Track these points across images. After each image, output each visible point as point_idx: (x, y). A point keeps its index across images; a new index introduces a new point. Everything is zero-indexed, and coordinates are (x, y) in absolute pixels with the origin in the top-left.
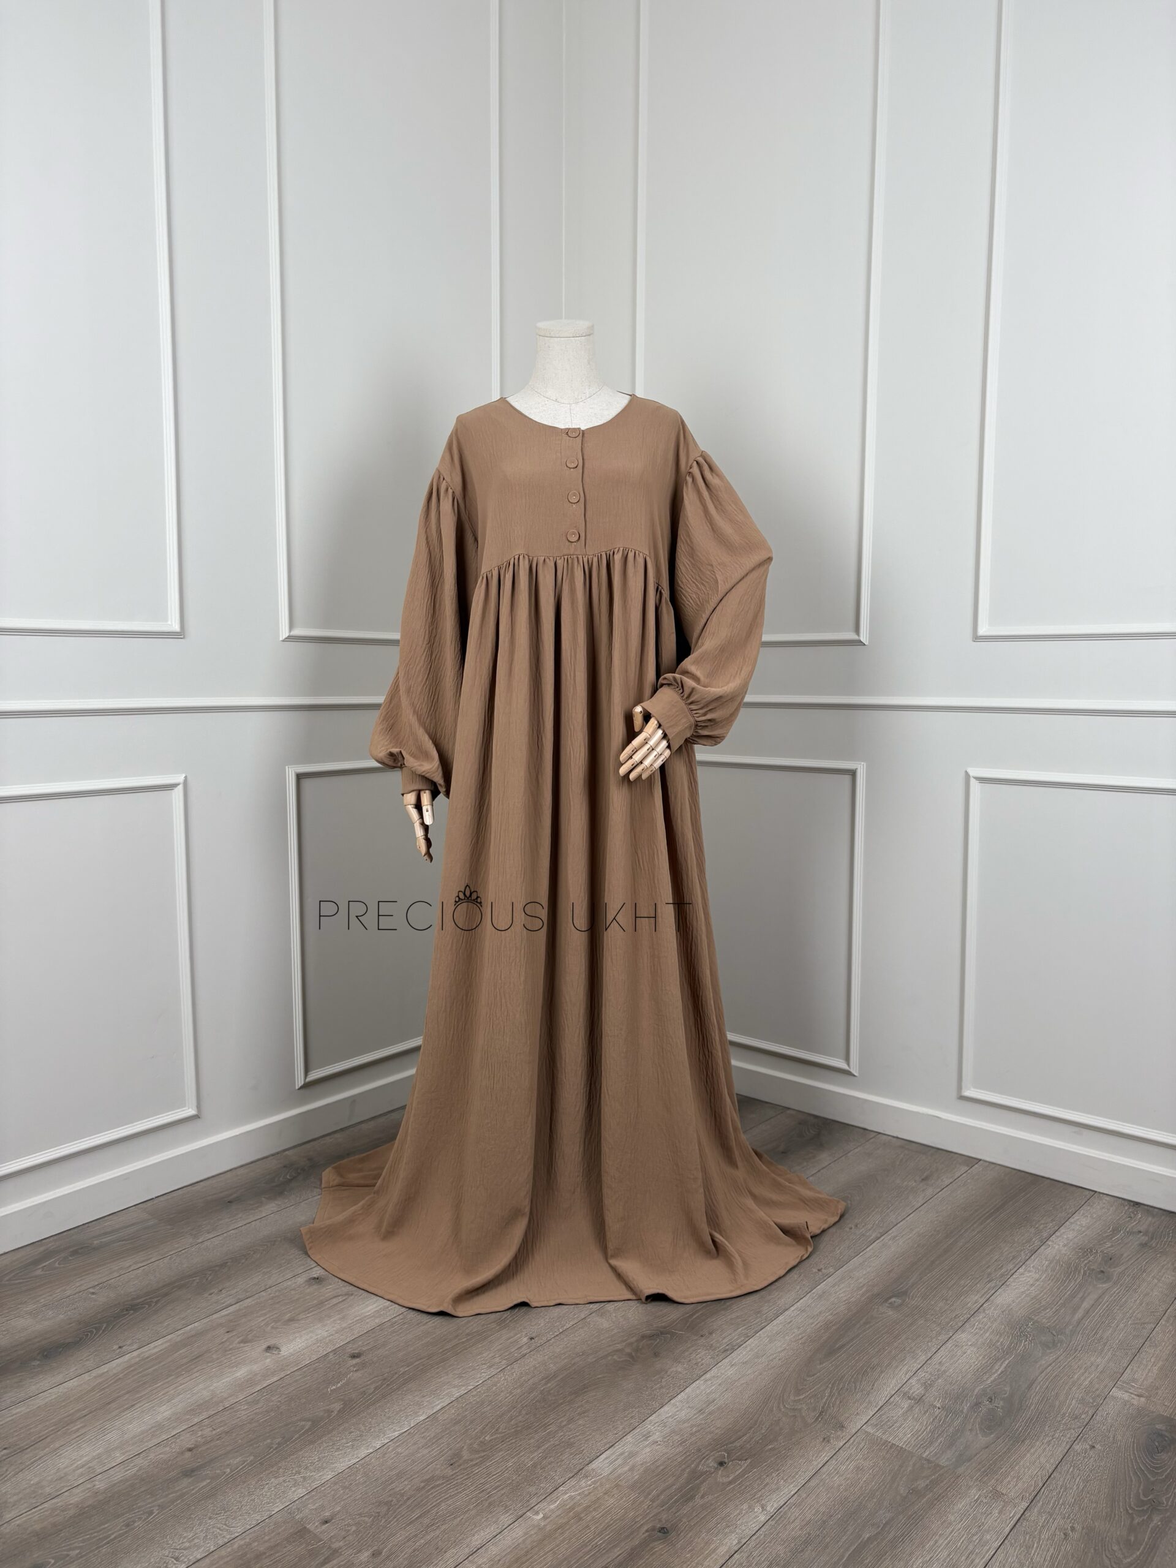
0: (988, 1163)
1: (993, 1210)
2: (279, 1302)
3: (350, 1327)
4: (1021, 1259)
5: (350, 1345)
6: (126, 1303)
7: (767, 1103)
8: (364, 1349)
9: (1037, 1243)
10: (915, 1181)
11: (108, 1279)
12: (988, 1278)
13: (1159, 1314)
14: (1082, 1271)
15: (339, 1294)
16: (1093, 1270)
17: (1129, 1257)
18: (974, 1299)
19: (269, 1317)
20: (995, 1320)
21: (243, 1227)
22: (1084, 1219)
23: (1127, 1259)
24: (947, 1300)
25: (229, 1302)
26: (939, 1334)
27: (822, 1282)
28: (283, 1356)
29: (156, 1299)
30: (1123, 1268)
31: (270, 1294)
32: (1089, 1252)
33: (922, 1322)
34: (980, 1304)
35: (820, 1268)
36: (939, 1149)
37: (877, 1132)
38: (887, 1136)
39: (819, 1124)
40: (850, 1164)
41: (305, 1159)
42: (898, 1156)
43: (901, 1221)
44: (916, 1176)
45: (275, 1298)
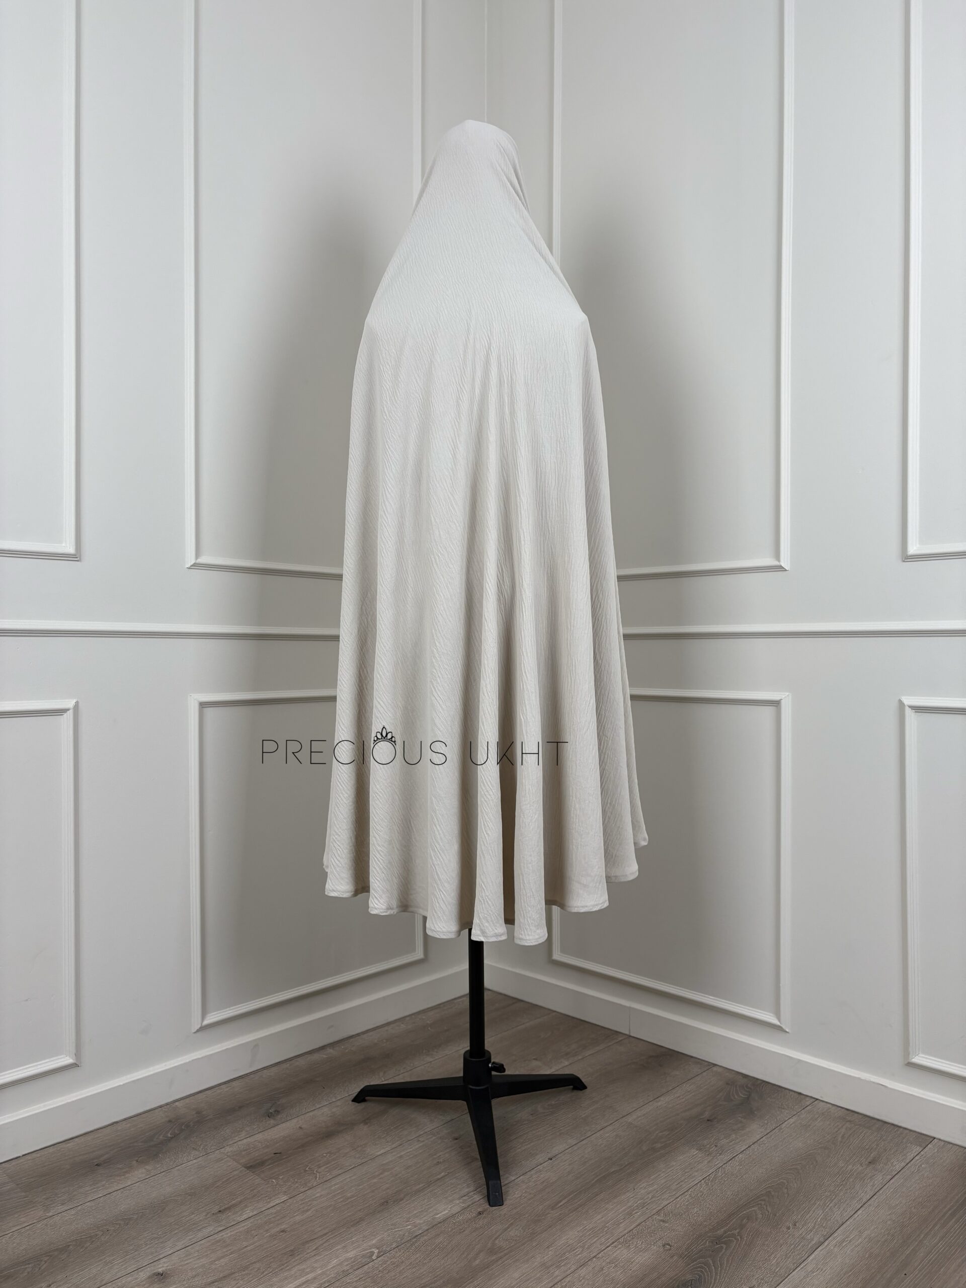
0: (943, 1143)
10: (861, 1165)
21: (102, 1199)
36: (885, 1122)
37: (814, 1098)
38: (826, 1104)
39: (749, 1085)
40: (784, 1139)
41: (194, 1112)
42: (839, 1130)
43: (847, 1220)
44: (861, 1157)
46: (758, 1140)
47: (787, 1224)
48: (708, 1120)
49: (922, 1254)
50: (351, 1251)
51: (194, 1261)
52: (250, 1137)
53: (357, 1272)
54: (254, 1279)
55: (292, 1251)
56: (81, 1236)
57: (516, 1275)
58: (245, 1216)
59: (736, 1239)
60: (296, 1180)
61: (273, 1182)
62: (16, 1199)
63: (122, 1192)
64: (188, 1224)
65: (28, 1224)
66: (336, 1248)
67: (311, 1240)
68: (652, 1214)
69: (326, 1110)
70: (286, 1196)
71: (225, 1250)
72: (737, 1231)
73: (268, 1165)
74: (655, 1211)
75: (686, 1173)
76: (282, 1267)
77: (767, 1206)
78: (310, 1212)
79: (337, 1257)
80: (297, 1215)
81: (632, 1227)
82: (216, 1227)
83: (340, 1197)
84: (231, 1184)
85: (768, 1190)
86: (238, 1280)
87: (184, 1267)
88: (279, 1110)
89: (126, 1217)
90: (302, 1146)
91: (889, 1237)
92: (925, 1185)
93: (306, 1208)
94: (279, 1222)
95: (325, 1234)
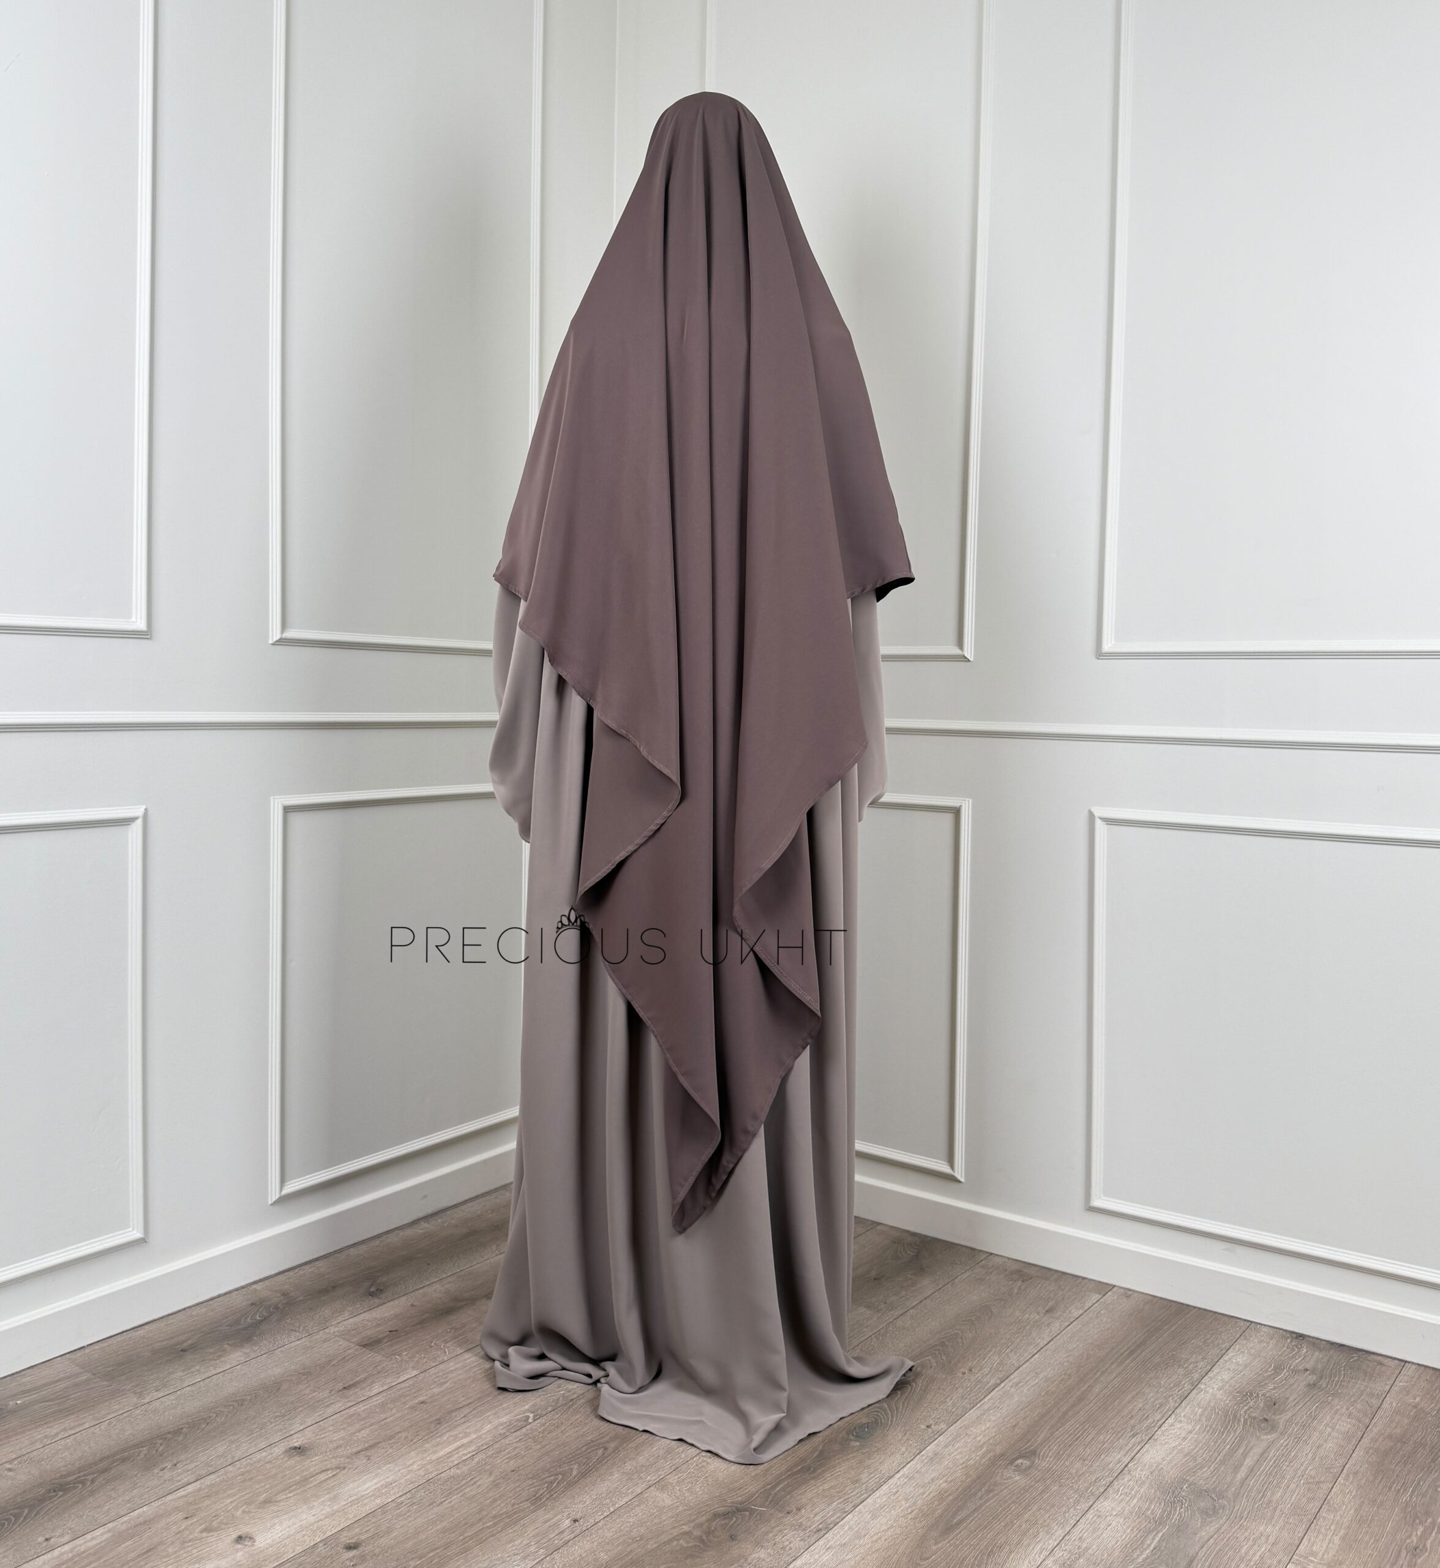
0: (1123, 1290)
1: (1133, 1347)
2: (251, 1479)
3: (343, 1510)
4: (1169, 1408)
5: (345, 1534)
6: (54, 1481)
8: (363, 1537)
9: (1187, 1387)
10: (1038, 1313)
11: (29, 1450)
12: (1131, 1431)
13: (1335, 1470)
14: (1242, 1420)
15: (329, 1466)
16: (1255, 1418)
17: (1296, 1401)
18: (1115, 1458)
19: (239, 1498)
20: (1143, 1483)
21: (201, 1383)
22: (1241, 1356)
23: (1294, 1403)
24: (1084, 1461)
25: (186, 1479)
26: (1077, 1502)
27: (933, 1441)
28: (260, 1548)
29: (92, 1476)
30: (1290, 1414)
31: (240, 1469)
32: (1249, 1396)
33: (1056, 1488)
34: (1125, 1464)
35: (928, 1425)
36: (1064, 1273)
39: (917, 1243)
40: (957, 1293)
41: (279, 1295)
43: (1024, 1364)
44: (1038, 1307)
45: (247, 1474)
46: (929, 1296)
47: (963, 1370)
48: (875, 1279)
49: (1097, 1390)
50: (502, 1417)
52: (355, 1316)
53: (515, 1434)
54: (404, 1446)
55: (438, 1420)
56: (192, 1419)
58: (375, 1391)
59: (912, 1385)
60: (423, 1356)
61: (395, 1358)
62: (97, 1389)
63: (224, 1376)
64: (312, 1402)
66: (487, 1414)
67: (457, 1409)
69: (437, 1286)
70: (415, 1371)
71: (362, 1423)
73: (386, 1343)
76: (432, 1434)
77: (941, 1355)
78: (447, 1385)
79: (490, 1423)
80: (433, 1388)
82: (345, 1403)
84: (350, 1361)
85: (945, 1340)
86: (386, 1448)
87: (322, 1441)
88: (382, 1288)
89: (238, 1399)
90: (420, 1323)
91: (1066, 1377)
92: (1103, 1329)
93: (442, 1380)
94: (416, 1395)
95: (471, 1403)
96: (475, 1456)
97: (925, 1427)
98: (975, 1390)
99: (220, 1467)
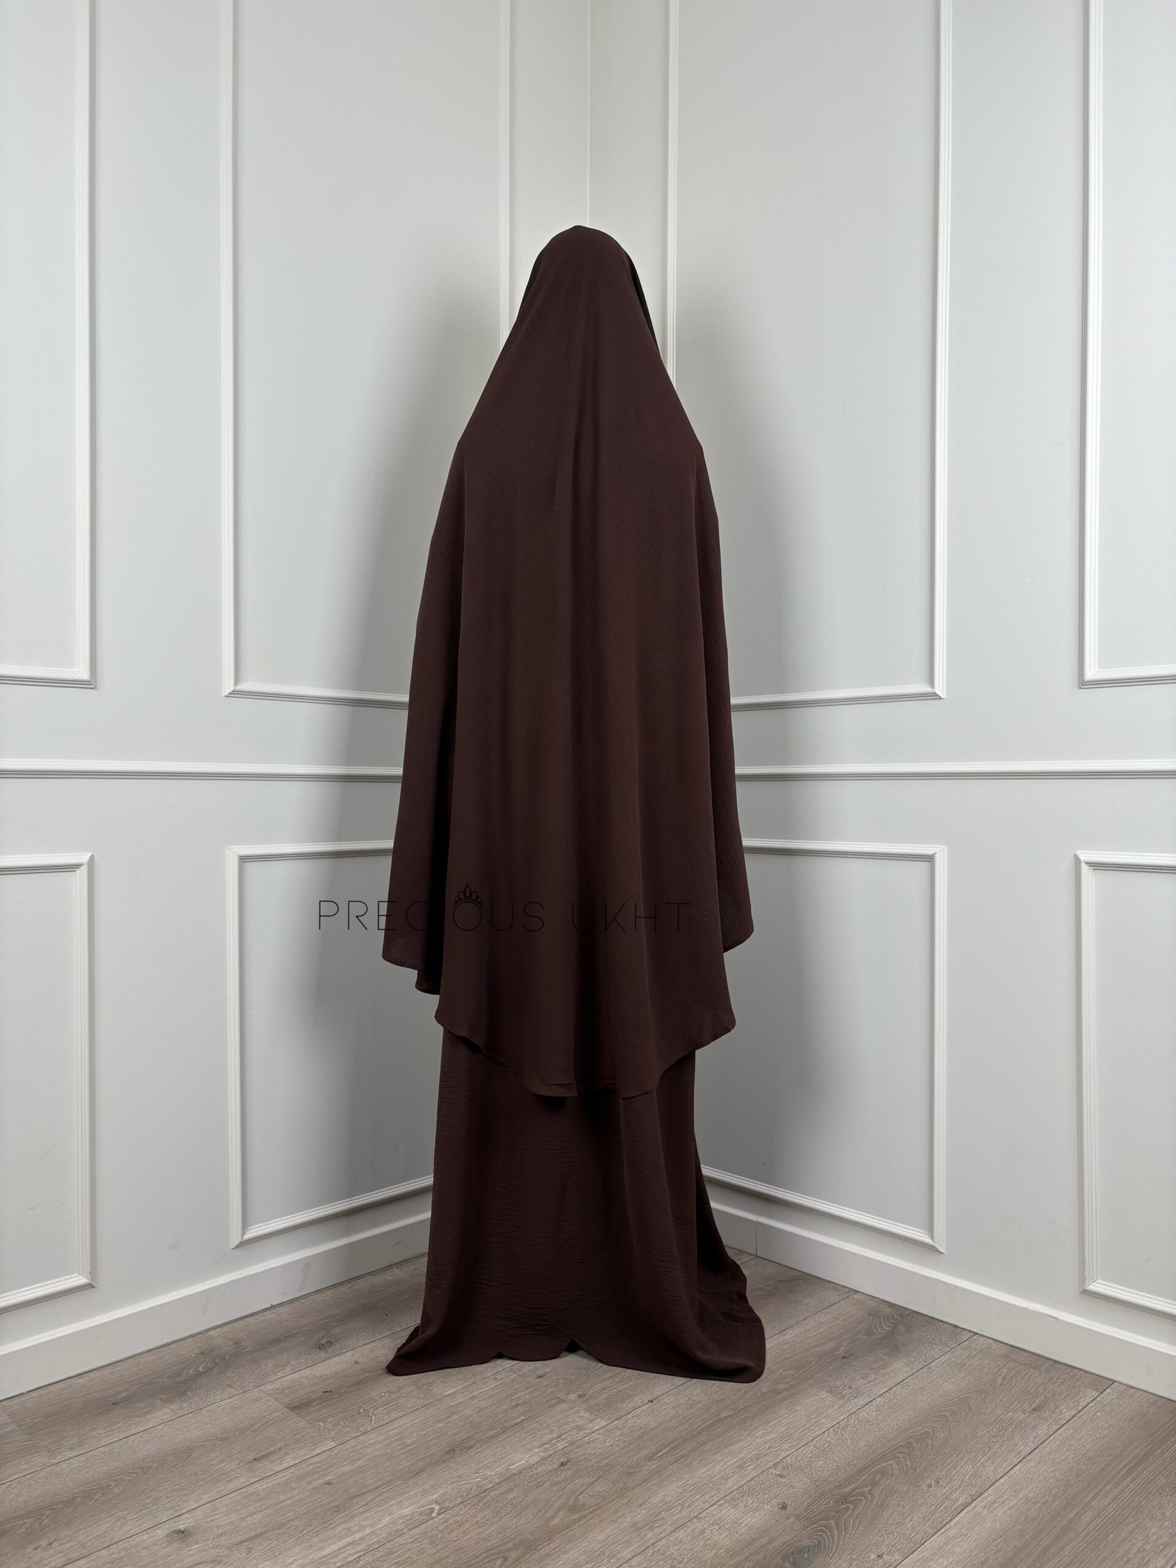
0: (1124, 1387)
7: (829, 1282)
10: (1023, 1412)
15: (203, 1560)
21: (117, 1443)
31: (114, 1553)
36: (1056, 1362)
37: (973, 1332)
38: (985, 1339)
39: (895, 1316)
40: (932, 1380)
41: (231, 1343)
42: (999, 1371)
43: (1001, 1478)
44: (1024, 1403)
45: (118, 1561)
46: (901, 1382)
47: (929, 1481)
48: (843, 1357)
49: (1088, 1518)
50: (407, 1507)
51: (223, 1517)
52: (295, 1372)
53: (412, 1532)
54: (291, 1539)
55: (336, 1506)
56: (91, 1486)
57: (601, 1537)
58: (285, 1465)
59: (865, 1498)
60: (347, 1424)
61: (319, 1425)
62: (15, 1443)
63: (142, 1436)
64: (217, 1474)
65: (30, 1472)
66: (390, 1503)
67: (361, 1494)
68: (768, 1467)
69: (387, 1341)
70: (334, 1443)
71: (258, 1504)
72: (868, 1488)
73: (316, 1406)
74: (771, 1464)
75: (811, 1420)
76: (325, 1525)
77: (906, 1460)
78: (361, 1462)
79: (391, 1514)
80: (346, 1465)
81: (742, 1483)
82: (250, 1477)
83: (398, 1444)
84: (273, 1426)
85: (909, 1440)
86: (272, 1539)
87: (212, 1523)
88: (332, 1341)
89: (144, 1465)
90: (357, 1384)
91: (1051, 1498)
92: (1098, 1436)
93: (357, 1457)
94: (324, 1473)
95: (378, 1487)
96: (362, 1558)
97: (876, 1557)
98: (941, 1508)
99: (95, 1550)
